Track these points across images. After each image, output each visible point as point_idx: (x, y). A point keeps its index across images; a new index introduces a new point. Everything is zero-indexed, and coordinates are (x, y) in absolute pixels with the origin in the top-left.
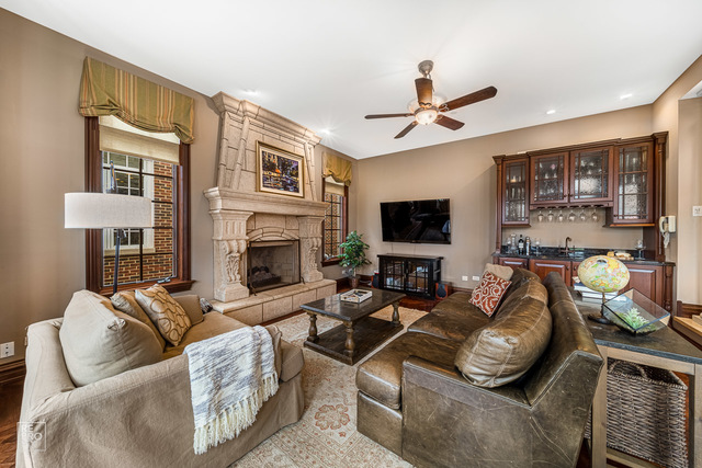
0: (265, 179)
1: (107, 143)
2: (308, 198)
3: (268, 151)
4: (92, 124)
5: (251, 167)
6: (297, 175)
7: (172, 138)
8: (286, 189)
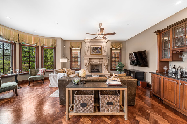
0: (92, 52)
1: (73, 51)
2: (104, 54)
3: (93, 47)
4: (71, 49)
5: (89, 50)
6: (100, 50)
7: (79, 48)
8: (97, 53)
